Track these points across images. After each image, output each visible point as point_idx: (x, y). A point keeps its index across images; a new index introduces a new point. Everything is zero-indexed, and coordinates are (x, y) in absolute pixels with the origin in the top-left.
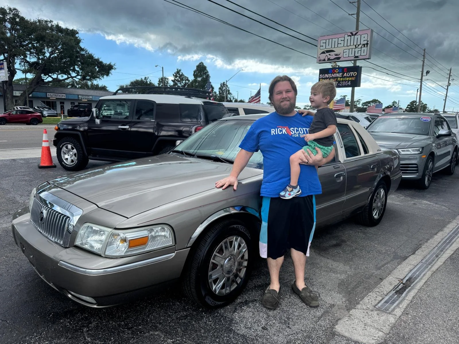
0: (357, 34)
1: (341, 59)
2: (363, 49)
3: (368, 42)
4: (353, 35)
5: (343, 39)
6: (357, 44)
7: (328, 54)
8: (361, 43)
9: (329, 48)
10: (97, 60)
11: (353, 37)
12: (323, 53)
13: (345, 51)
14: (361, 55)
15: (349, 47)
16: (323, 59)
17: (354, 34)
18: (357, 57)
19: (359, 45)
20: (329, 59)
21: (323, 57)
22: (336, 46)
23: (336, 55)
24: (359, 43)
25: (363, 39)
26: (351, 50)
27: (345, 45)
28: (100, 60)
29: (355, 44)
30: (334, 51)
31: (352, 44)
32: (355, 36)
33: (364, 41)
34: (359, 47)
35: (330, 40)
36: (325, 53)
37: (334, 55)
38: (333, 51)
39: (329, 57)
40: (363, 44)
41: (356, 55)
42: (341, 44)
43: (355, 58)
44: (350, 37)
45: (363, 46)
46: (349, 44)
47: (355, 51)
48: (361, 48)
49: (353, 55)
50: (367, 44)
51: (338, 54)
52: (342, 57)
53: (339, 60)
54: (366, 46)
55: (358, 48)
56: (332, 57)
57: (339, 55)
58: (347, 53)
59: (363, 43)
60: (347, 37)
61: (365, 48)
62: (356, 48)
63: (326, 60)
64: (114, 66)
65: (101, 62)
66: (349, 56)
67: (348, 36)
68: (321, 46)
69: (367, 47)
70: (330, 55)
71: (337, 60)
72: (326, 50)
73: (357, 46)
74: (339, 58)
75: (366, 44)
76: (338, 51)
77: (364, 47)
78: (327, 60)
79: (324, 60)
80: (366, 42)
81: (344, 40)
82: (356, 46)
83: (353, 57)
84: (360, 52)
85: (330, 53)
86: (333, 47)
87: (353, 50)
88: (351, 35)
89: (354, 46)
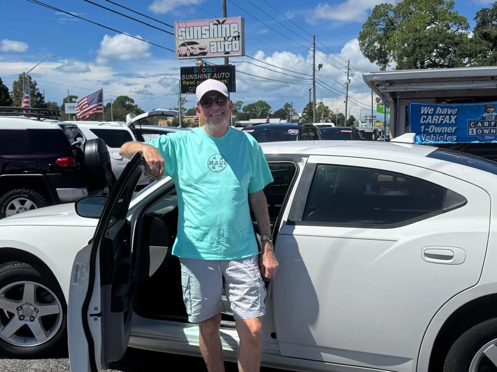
0: (225, 23)
1: (207, 56)
2: (234, 42)
4: (219, 23)
5: (207, 28)
6: (226, 37)
7: (189, 47)
8: (231, 36)
9: (189, 39)
11: (220, 26)
12: (183, 45)
13: (212, 44)
14: (233, 50)
15: (217, 40)
16: (184, 54)
17: (221, 22)
18: (228, 53)
19: (228, 38)
20: (192, 55)
21: (184, 50)
22: (200, 37)
23: (201, 49)
24: (228, 35)
25: (232, 30)
26: (219, 43)
27: (212, 36)
29: (224, 35)
30: (198, 44)
31: (220, 36)
32: (222, 25)
33: (234, 32)
35: (191, 29)
36: (186, 46)
37: (197, 48)
38: (196, 43)
39: (192, 51)
40: (234, 37)
41: (227, 50)
42: (205, 34)
43: (225, 54)
44: (216, 26)
45: (234, 39)
46: (216, 36)
47: (224, 45)
48: (232, 41)
49: (223, 50)
50: (239, 36)
51: (203, 48)
52: (209, 52)
53: (205, 56)
54: (237, 39)
55: (228, 41)
56: (196, 52)
57: (205, 49)
58: (215, 47)
60: (212, 26)
61: (237, 42)
62: (225, 40)
63: (188, 55)
66: (217, 52)
67: (214, 24)
68: (179, 36)
69: (239, 40)
70: (192, 48)
71: (202, 55)
72: (186, 41)
73: (226, 38)
74: (204, 54)
75: (237, 36)
76: (203, 43)
77: (235, 40)
78: (190, 56)
79: (186, 55)
80: (236, 34)
81: (209, 30)
82: (224, 38)
83: (223, 53)
84: (230, 46)
85: (192, 46)
86: (196, 37)
87: (222, 43)
88: (217, 23)
89: (223, 38)
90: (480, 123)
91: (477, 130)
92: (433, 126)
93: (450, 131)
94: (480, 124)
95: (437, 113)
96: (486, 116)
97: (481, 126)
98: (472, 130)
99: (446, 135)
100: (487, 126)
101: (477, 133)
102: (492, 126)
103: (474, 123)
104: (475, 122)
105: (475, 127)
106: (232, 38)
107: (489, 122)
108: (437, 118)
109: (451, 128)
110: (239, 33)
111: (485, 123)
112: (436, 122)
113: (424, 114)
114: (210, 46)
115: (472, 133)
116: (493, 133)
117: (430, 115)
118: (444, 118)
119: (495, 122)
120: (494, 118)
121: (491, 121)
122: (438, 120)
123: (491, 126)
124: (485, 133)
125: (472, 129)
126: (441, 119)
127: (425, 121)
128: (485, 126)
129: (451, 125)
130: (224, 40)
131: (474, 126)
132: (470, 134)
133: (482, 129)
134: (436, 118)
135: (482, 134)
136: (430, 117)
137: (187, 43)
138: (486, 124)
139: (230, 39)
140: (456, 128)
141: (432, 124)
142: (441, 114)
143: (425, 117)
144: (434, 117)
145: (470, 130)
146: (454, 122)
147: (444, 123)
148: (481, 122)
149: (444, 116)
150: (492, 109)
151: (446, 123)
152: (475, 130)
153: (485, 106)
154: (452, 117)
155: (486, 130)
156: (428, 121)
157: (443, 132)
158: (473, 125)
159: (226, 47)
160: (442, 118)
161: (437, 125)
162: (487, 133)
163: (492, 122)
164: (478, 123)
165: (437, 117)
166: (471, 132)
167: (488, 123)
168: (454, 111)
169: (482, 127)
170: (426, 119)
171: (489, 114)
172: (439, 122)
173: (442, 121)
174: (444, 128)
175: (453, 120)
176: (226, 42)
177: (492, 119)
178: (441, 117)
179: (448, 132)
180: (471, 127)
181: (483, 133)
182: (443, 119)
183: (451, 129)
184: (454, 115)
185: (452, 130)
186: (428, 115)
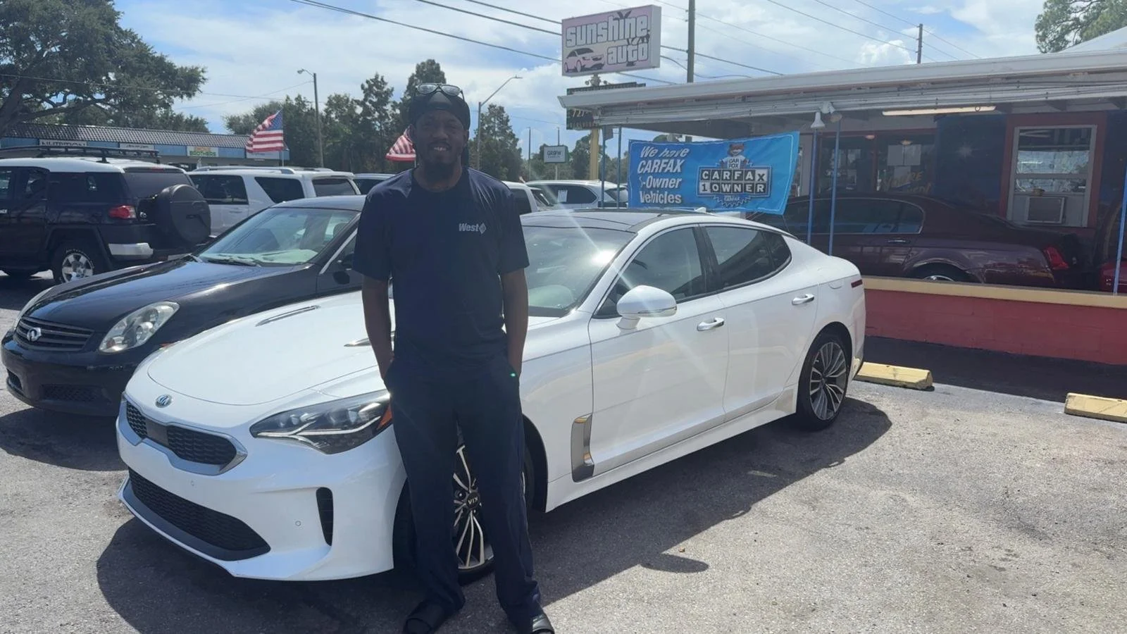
0: (630, 16)
1: (605, 68)
2: (641, 46)
3: (649, 33)
4: (623, 18)
5: (605, 25)
6: (630, 38)
7: (580, 57)
8: (637, 36)
9: (581, 43)
10: (161, 59)
11: (622, 22)
12: (572, 54)
13: (610, 51)
14: (639, 59)
15: (618, 43)
16: (573, 68)
17: (624, 15)
18: (630, 63)
19: (633, 39)
20: (583, 68)
21: (573, 62)
22: (594, 41)
23: (595, 59)
24: (633, 36)
25: (640, 27)
26: (620, 49)
27: (610, 38)
28: (168, 60)
29: (627, 37)
30: (592, 51)
31: (622, 37)
32: (627, 20)
33: (642, 30)
34: (633, 43)
35: (584, 28)
36: (576, 55)
37: (591, 59)
38: (589, 51)
39: (583, 63)
40: (641, 37)
41: (631, 59)
42: (602, 36)
43: (628, 65)
44: (617, 21)
45: (641, 41)
46: (616, 38)
47: (627, 52)
48: (638, 44)
49: (624, 59)
51: (599, 57)
52: (606, 63)
53: (602, 70)
54: (645, 41)
55: (632, 45)
56: (590, 64)
57: (600, 59)
58: (614, 55)
59: (641, 34)
60: (613, 23)
61: (645, 46)
62: (629, 44)
63: (579, 69)
64: (202, 74)
65: (170, 65)
66: (617, 63)
67: (614, 19)
68: (568, 40)
69: (647, 43)
70: (584, 58)
71: (599, 68)
72: (576, 48)
73: (630, 40)
74: (601, 66)
75: (646, 37)
76: (598, 50)
77: (643, 42)
78: (581, 71)
79: (575, 69)
80: (644, 33)
81: (607, 29)
82: (628, 40)
83: (625, 64)
84: (635, 52)
85: (584, 55)
86: (589, 42)
87: (625, 48)
88: (619, 17)
89: (626, 41)
90: (716, 173)
91: (711, 185)
92: (651, 177)
93: (672, 185)
94: (716, 175)
95: (660, 156)
96: (726, 162)
97: (718, 178)
98: (704, 185)
99: (666, 193)
100: (728, 178)
101: (712, 190)
102: (736, 178)
103: (707, 173)
104: (709, 171)
105: (708, 179)
106: (638, 39)
107: (730, 171)
108: (659, 164)
109: (674, 180)
110: (648, 31)
111: (725, 173)
112: (656, 171)
113: (643, 158)
114: (608, 54)
115: (705, 190)
116: (737, 191)
117: (651, 158)
118: (667, 163)
119: (740, 172)
120: (739, 166)
121: (734, 171)
122: (659, 167)
123: (734, 179)
124: (724, 190)
125: (703, 183)
126: (663, 165)
127: (642, 169)
128: (724, 178)
129: (675, 175)
130: (627, 43)
131: (707, 177)
132: (701, 192)
133: (718, 184)
134: (657, 163)
135: (719, 191)
136: (650, 162)
137: (577, 50)
138: (726, 175)
139: (635, 42)
140: (680, 180)
141: (651, 174)
142: (665, 158)
143: (645, 164)
144: (655, 161)
145: (701, 184)
146: (679, 171)
147: (666, 170)
148: (719, 172)
149: (667, 161)
150: (740, 151)
151: (669, 171)
152: (708, 184)
153: (731, 146)
154: (678, 161)
155: (726, 185)
156: (646, 169)
157: (662, 186)
158: (706, 175)
159: (630, 53)
160: (665, 163)
161: (656, 175)
162: (728, 190)
163: (736, 173)
164: (713, 172)
165: (659, 161)
166: (701, 188)
167: (729, 173)
168: (683, 152)
169: (719, 180)
170: (644, 166)
171: (733, 158)
172: (660, 171)
173: (664, 168)
174: (665, 180)
175: (678, 168)
176: (629, 46)
177: (737, 165)
178: (664, 161)
179: (670, 187)
180: (702, 179)
181: (721, 189)
182: (665, 166)
183: (674, 182)
184: (682, 159)
185: (675, 184)
186: (647, 159)
